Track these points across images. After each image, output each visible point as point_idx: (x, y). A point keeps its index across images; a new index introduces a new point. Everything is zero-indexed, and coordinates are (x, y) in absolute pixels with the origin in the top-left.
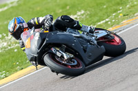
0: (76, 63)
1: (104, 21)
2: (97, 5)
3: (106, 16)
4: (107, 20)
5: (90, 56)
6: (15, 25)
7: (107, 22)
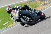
0: (32, 21)
1: (8, 22)
2: (5, 16)
3: (8, 21)
4: (9, 22)
5: (36, 19)
6: (9, 9)
7: (8, 23)
